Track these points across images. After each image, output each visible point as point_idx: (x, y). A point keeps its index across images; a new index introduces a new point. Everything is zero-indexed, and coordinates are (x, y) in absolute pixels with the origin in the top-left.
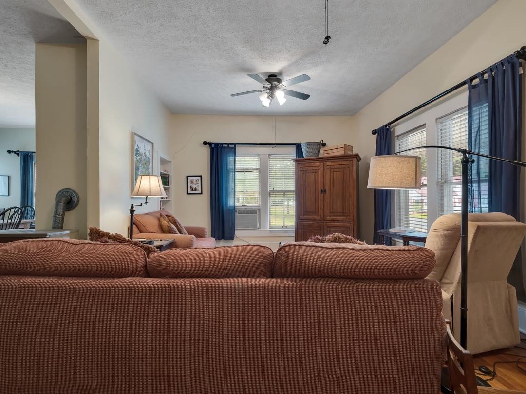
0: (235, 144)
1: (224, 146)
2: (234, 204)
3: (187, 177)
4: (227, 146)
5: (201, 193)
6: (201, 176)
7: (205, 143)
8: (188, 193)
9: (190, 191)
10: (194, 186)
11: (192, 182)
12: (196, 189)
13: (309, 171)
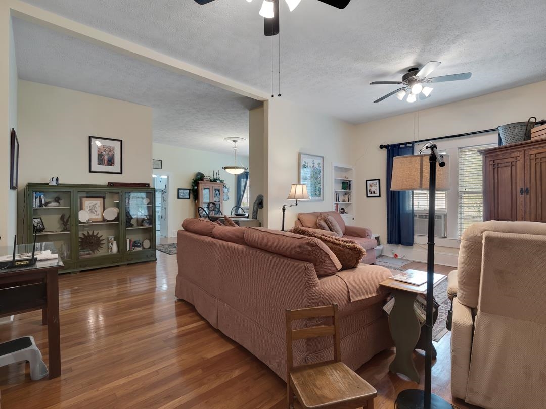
0: (413, 143)
1: (401, 146)
2: (413, 208)
3: (367, 181)
4: (404, 146)
5: (380, 196)
6: (379, 180)
7: (382, 147)
8: (367, 197)
9: (369, 195)
10: (373, 189)
11: (371, 186)
12: (374, 192)
13: (503, 165)
